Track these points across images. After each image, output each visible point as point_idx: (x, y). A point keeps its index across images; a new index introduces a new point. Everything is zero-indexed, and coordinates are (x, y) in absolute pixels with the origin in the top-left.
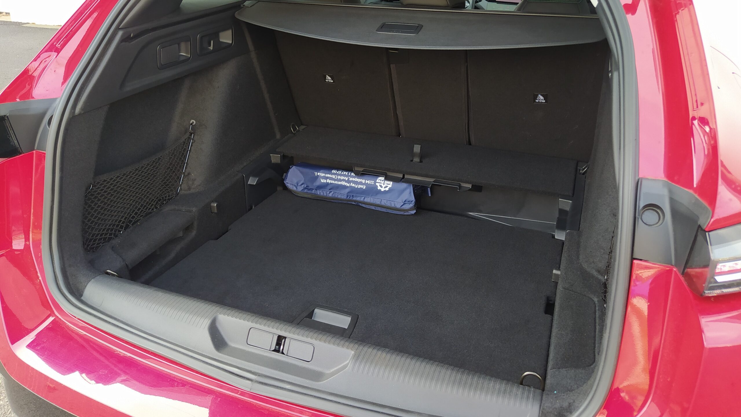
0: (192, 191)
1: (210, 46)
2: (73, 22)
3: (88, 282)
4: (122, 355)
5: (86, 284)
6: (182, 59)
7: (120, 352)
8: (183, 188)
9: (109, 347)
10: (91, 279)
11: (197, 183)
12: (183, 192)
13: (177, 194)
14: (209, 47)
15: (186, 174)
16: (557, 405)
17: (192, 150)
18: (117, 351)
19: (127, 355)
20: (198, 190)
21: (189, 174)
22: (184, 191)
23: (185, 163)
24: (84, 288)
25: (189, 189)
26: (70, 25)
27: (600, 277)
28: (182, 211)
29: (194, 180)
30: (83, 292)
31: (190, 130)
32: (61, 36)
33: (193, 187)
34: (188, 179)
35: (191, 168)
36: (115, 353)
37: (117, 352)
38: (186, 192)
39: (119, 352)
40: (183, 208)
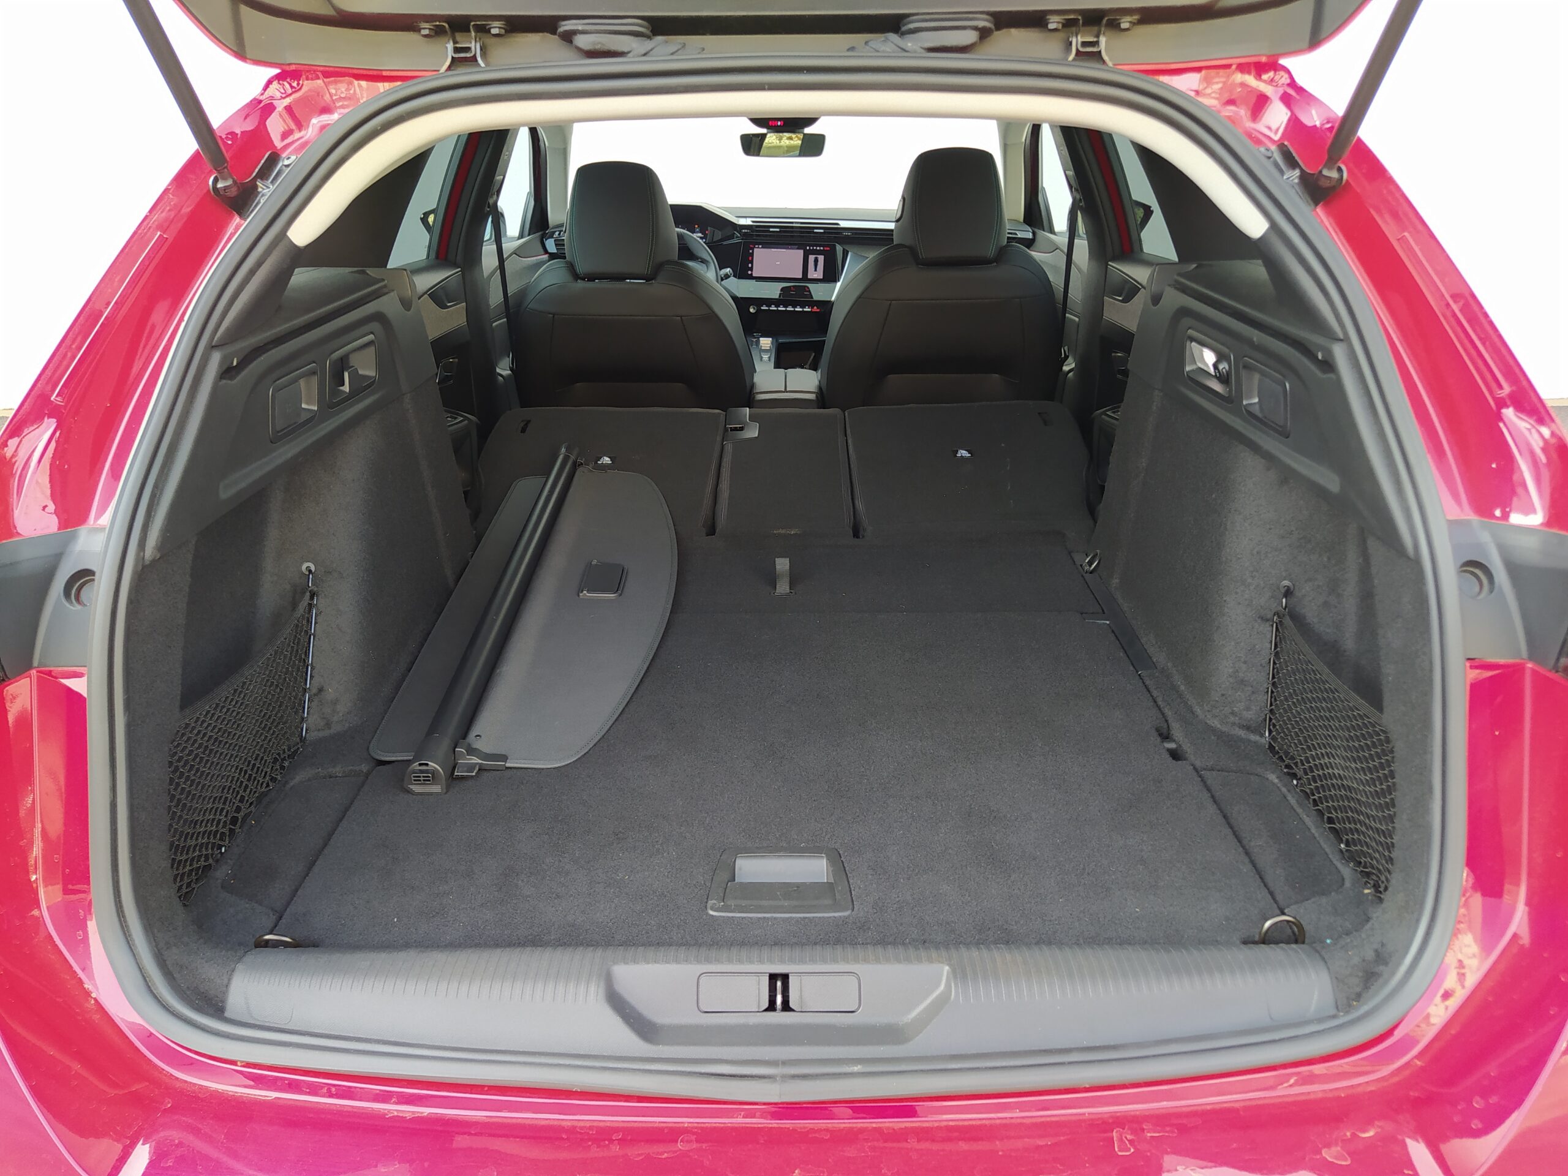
0: (336, 728)
1: (343, 384)
2: (79, 338)
3: (229, 973)
4: (408, 1116)
5: (225, 981)
6: (304, 417)
7: (397, 1111)
8: (312, 724)
9: (363, 1108)
10: (233, 966)
11: (342, 708)
12: (313, 736)
13: (302, 740)
14: (341, 388)
15: (314, 691)
16: (1356, 960)
17: (317, 633)
18: (389, 1111)
19: (422, 1113)
20: (347, 725)
21: (321, 690)
22: (316, 733)
23: (308, 665)
24: (225, 993)
25: (328, 725)
26: (74, 346)
27: (1254, 737)
28: (337, 777)
29: (335, 702)
30: (223, 1001)
31: (309, 587)
32: (57, 375)
33: (335, 719)
34: (321, 701)
35: (322, 676)
36: (387, 1117)
37: (392, 1115)
38: (321, 734)
39: (396, 1114)
40: (338, 769)
